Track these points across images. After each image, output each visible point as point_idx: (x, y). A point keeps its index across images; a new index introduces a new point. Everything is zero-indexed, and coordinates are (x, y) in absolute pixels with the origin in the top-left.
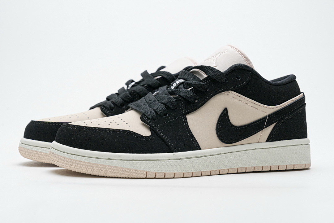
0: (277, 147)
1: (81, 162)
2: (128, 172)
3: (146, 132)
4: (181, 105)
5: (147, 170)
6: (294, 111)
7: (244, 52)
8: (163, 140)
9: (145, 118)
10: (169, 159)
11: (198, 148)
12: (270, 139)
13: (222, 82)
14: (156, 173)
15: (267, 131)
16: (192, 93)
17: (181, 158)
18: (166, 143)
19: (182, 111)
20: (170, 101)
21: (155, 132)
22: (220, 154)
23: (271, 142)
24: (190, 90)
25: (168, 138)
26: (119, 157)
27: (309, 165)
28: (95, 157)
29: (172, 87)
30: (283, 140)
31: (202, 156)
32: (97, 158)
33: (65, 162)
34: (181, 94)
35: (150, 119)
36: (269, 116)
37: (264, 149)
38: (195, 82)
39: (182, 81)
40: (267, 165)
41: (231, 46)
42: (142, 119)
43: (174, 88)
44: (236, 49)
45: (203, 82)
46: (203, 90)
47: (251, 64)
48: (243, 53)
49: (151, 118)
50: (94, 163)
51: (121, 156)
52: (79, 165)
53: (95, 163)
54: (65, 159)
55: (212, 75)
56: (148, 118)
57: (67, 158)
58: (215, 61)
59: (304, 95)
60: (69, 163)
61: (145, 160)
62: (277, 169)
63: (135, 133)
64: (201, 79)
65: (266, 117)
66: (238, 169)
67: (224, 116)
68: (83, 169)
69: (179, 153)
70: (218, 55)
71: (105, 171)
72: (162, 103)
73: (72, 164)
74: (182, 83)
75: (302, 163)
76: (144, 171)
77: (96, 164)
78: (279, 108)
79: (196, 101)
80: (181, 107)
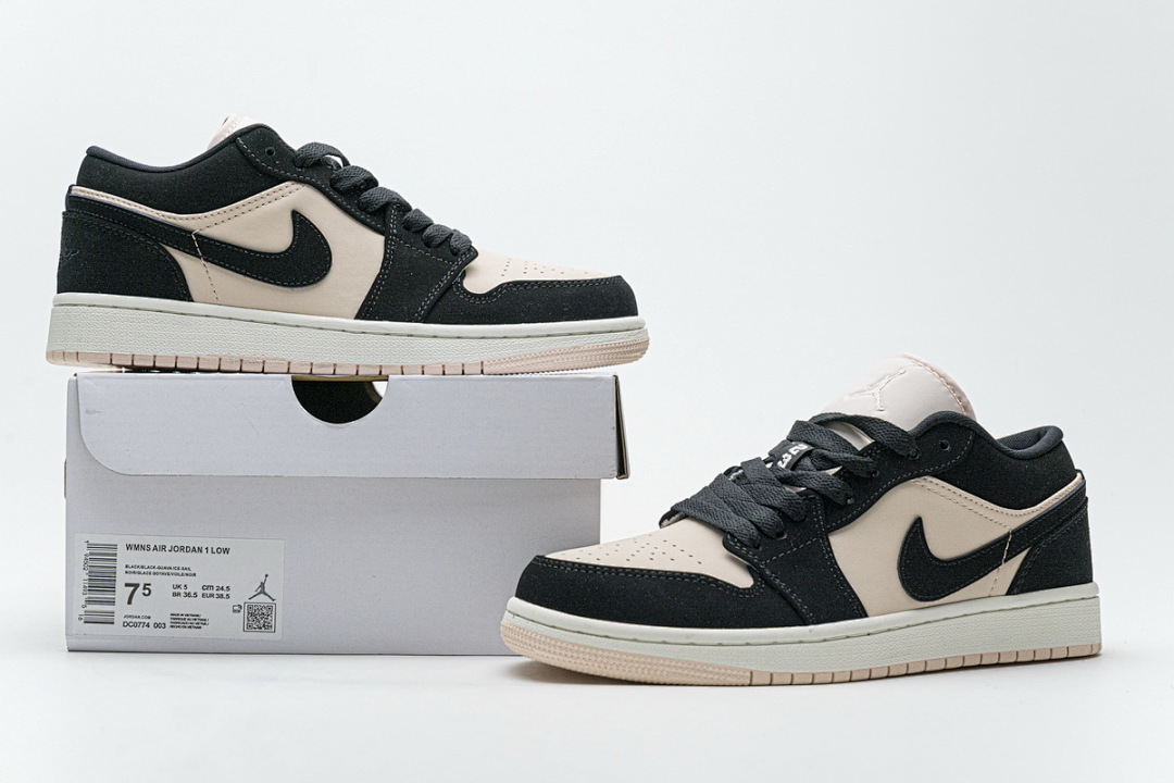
0: (1030, 606)
1: (597, 649)
2: (711, 672)
3: (742, 579)
4: (817, 512)
5: (753, 668)
6: (1066, 520)
7: (944, 370)
8: (782, 595)
9: (735, 543)
10: (801, 642)
11: (862, 613)
12: (1017, 587)
13: (908, 456)
14: (772, 675)
15: (1009, 570)
16: (839, 484)
17: (827, 637)
18: (790, 604)
19: (820, 525)
20: (790, 501)
21: (761, 577)
22: (908, 626)
23: (1017, 594)
24: (835, 475)
25: (793, 592)
26: (688, 636)
27: (1100, 646)
28: (632, 637)
29: (780, 463)
30: (1043, 589)
31: (871, 631)
32: (635, 640)
33: (552, 649)
34: (814, 484)
35: (745, 546)
36: (1013, 533)
37: (1001, 613)
38: (846, 455)
39: (804, 447)
40: (1010, 649)
41: (910, 358)
42: (726, 545)
43: (787, 467)
44: (925, 365)
45: (862, 455)
46: (865, 475)
47: (964, 400)
48: (942, 373)
49: (748, 544)
50: (629, 651)
51: (693, 635)
52: (593, 658)
53: (633, 652)
54: (559, 644)
55: (884, 439)
56: (743, 544)
57: (562, 642)
58: (877, 396)
59: (1083, 478)
60: (569, 654)
61: (747, 644)
62: (1031, 658)
63: (716, 580)
64: (859, 449)
65: (1007, 536)
66: (946, 660)
67: (915, 536)
68: (602, 665)
69: (820, 626)
70: (883, 382)
71: (657, 670)
72: (769, 507)
73: (575, 655)
74: (807, 454)
75: (1085, 643)
76: (747, 670)
77: (634, 655)
78: (1035, 515)
79: (849, 501)
80: (817, 517)
